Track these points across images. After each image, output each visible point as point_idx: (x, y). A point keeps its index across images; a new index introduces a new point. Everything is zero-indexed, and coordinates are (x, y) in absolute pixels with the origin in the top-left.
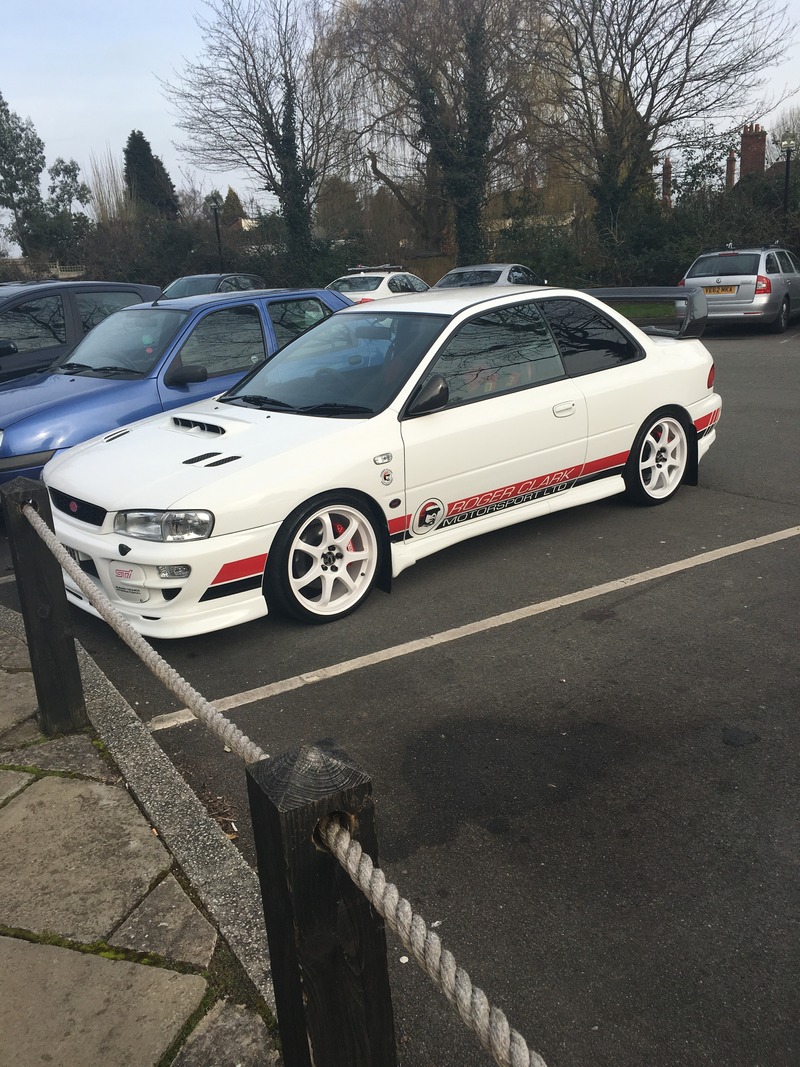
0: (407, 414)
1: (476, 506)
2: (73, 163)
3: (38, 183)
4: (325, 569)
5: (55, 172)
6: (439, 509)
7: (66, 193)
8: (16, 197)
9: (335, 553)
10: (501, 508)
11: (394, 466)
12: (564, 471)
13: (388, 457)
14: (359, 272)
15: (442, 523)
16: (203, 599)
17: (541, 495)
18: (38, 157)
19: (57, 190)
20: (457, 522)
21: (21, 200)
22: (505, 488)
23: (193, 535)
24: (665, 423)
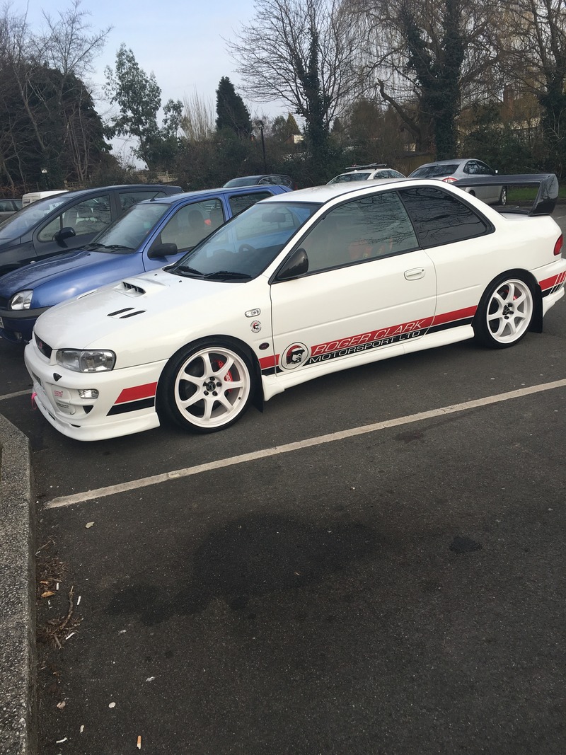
0: (277, 278)
1: (337, 349)
2: (179, 103)
3: (155, 117)
4: (206, 394)
5: (168, 109)
6: (303, 351)
7: (174, 123)
8: (141, 128)
9: (216, 382)
10: (360, 350)
11: (263, 319)
12: (416, 322)
13: (256, 312)
14: (353, 170)
15: (309, 360)
16: (110, 413)
17: (396, 340)
18: (156, 100)
19: (169, 121)
20: (322, 360)
21: (145, 130)
22: (362, 335)
23: (102, 368)
24: (512, 284)
